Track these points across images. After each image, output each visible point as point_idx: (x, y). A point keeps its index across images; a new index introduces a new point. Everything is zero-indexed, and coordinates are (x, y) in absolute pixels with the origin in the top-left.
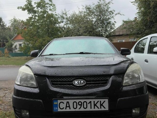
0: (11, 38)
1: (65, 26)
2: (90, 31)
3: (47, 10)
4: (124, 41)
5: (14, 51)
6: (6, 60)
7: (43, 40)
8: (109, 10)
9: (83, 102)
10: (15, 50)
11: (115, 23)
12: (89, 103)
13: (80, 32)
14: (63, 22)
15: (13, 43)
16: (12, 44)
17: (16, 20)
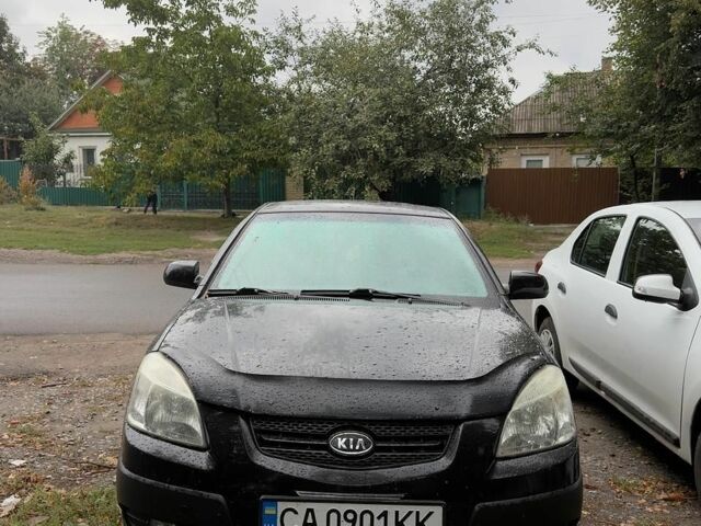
0: (46, 120)
1: (294, 87)
2: (401, 119)
3: (216, 13)
4: (546, 163)
5: (62, 178)
6: (27, 221)
7: (195, 142)
8: (492, 28)
9: (359, 514)
10: (64, 175)
11: (510, 86)
12: (379, 518)
13: (356, 118)
14: (282, 66)
15: (56, 142)
16: (51, 145)
17: (70, 33)
